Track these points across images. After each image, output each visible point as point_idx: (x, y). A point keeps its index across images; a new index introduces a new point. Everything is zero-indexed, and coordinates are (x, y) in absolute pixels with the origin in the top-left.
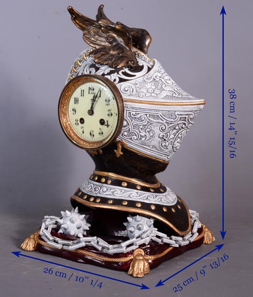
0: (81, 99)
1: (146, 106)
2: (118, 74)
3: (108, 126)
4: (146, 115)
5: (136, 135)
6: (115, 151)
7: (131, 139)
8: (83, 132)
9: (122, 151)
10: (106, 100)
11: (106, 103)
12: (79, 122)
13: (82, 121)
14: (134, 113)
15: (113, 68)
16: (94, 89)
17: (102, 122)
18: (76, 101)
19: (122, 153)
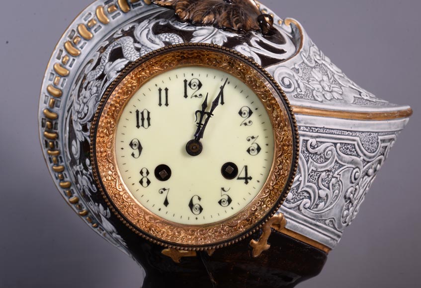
0: (157, 114)
1: (336, 124)
2: (250, 45)
3: (247, 179)
4: (335, 144)
5: (310, 198)
6: (254, 242)
7: (298, 208)
8: (166, 203)
9: (269, 241)
10: (240, 113)
11: (241, 119)
12: (152, 177)
13: (163, 172)
14: (314, 141)
15: (232, 31)
16: (200, 85)
17: (229, 171)
18: (142, 119)
19: (268, 246)
